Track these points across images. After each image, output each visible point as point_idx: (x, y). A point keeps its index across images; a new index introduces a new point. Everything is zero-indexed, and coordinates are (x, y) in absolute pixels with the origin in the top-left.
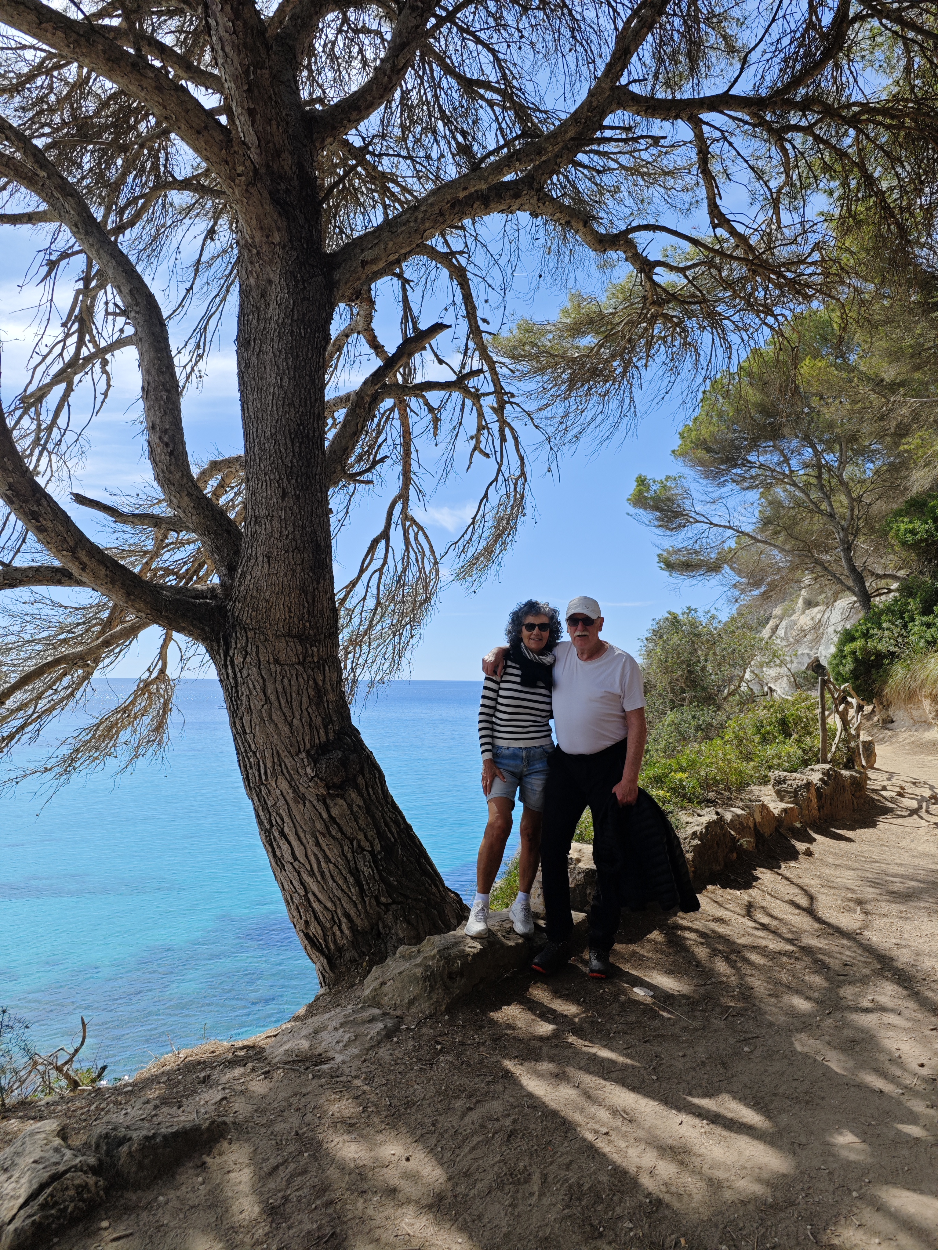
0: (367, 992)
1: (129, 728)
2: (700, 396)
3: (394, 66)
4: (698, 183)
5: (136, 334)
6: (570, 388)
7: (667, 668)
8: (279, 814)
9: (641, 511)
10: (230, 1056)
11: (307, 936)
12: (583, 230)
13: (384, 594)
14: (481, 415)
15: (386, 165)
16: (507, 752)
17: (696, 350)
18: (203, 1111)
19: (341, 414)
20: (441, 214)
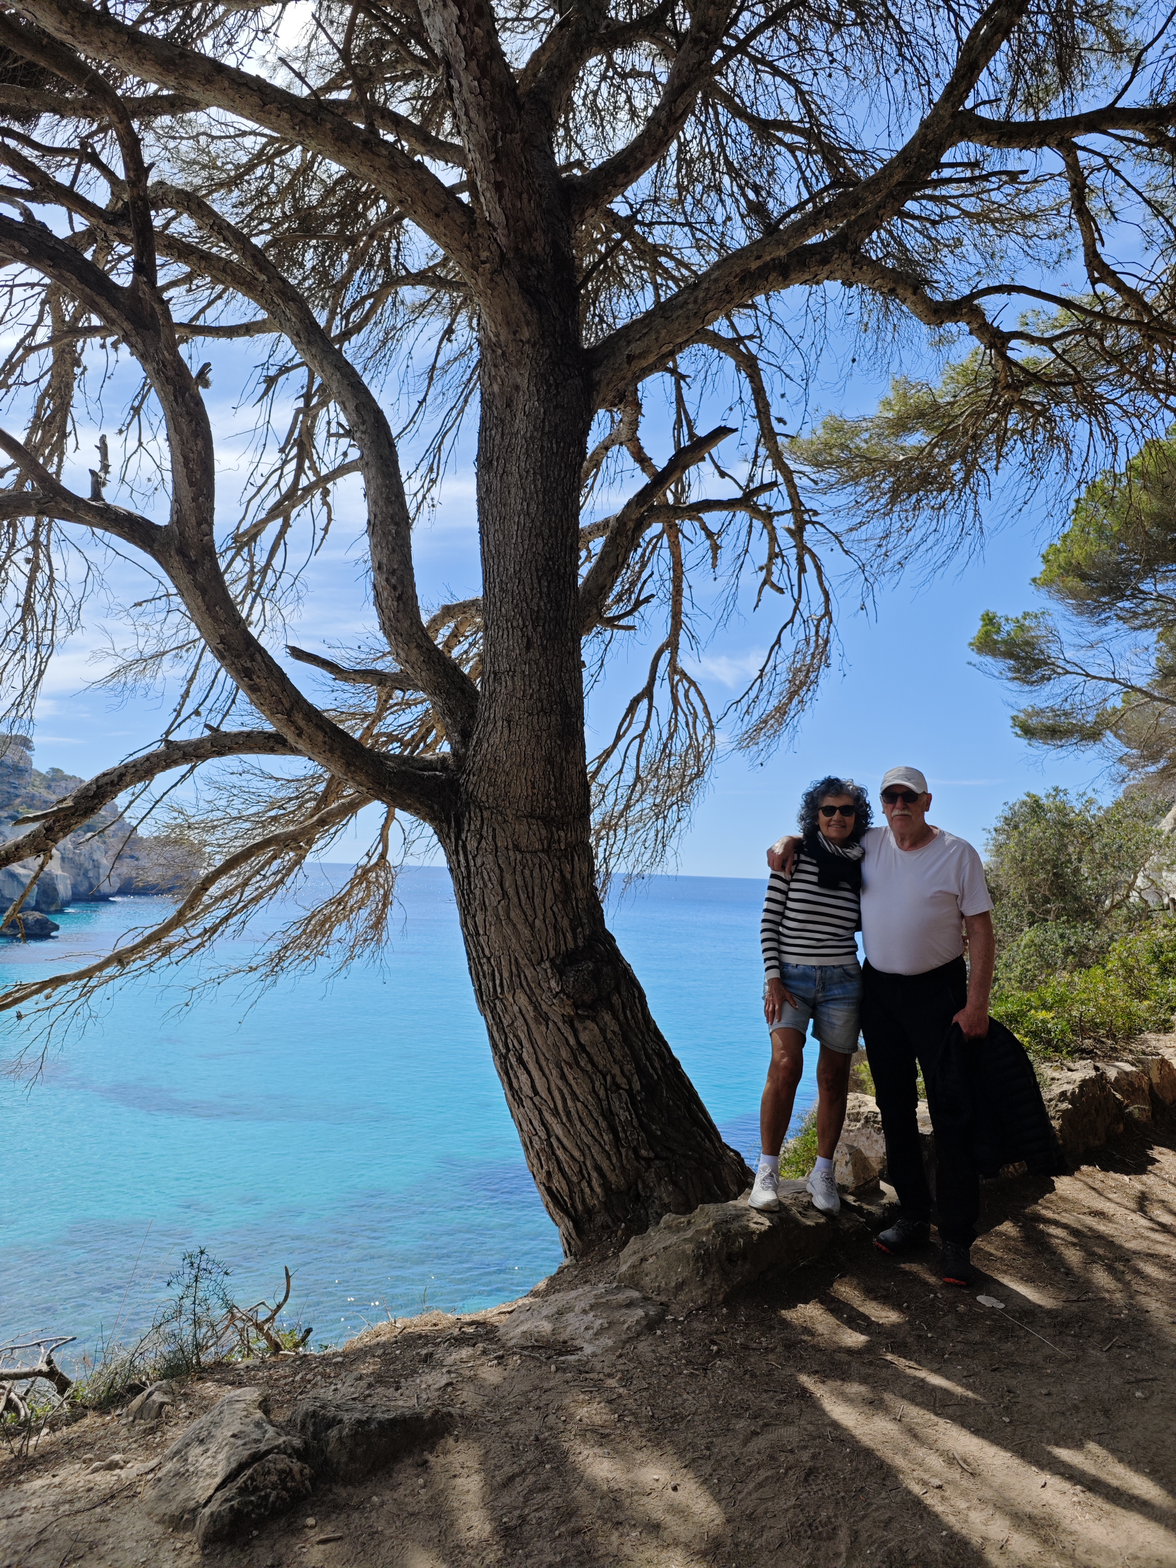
0: (624, 1268)
1: (345, 923)
2: (1072, 505)
3: (670, 114)
4: (1070, 227)
5: (362, 457)
6: (893, 501)
7: (1023, 869)
8: (516, 1037)
9: (988, 659)
10: (456, 1332)
11: (549, 1190)
12: (912, 298)
13: (645, 767)
14: (773, 539)
15: (657, 236)
16: (795, 971)
17: (1067, 445)
18: (425, 1397)
19: (597, 545)
20: (728, 291)
